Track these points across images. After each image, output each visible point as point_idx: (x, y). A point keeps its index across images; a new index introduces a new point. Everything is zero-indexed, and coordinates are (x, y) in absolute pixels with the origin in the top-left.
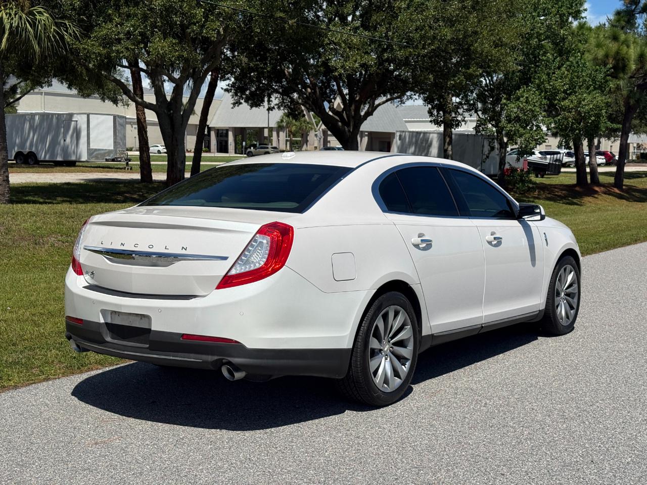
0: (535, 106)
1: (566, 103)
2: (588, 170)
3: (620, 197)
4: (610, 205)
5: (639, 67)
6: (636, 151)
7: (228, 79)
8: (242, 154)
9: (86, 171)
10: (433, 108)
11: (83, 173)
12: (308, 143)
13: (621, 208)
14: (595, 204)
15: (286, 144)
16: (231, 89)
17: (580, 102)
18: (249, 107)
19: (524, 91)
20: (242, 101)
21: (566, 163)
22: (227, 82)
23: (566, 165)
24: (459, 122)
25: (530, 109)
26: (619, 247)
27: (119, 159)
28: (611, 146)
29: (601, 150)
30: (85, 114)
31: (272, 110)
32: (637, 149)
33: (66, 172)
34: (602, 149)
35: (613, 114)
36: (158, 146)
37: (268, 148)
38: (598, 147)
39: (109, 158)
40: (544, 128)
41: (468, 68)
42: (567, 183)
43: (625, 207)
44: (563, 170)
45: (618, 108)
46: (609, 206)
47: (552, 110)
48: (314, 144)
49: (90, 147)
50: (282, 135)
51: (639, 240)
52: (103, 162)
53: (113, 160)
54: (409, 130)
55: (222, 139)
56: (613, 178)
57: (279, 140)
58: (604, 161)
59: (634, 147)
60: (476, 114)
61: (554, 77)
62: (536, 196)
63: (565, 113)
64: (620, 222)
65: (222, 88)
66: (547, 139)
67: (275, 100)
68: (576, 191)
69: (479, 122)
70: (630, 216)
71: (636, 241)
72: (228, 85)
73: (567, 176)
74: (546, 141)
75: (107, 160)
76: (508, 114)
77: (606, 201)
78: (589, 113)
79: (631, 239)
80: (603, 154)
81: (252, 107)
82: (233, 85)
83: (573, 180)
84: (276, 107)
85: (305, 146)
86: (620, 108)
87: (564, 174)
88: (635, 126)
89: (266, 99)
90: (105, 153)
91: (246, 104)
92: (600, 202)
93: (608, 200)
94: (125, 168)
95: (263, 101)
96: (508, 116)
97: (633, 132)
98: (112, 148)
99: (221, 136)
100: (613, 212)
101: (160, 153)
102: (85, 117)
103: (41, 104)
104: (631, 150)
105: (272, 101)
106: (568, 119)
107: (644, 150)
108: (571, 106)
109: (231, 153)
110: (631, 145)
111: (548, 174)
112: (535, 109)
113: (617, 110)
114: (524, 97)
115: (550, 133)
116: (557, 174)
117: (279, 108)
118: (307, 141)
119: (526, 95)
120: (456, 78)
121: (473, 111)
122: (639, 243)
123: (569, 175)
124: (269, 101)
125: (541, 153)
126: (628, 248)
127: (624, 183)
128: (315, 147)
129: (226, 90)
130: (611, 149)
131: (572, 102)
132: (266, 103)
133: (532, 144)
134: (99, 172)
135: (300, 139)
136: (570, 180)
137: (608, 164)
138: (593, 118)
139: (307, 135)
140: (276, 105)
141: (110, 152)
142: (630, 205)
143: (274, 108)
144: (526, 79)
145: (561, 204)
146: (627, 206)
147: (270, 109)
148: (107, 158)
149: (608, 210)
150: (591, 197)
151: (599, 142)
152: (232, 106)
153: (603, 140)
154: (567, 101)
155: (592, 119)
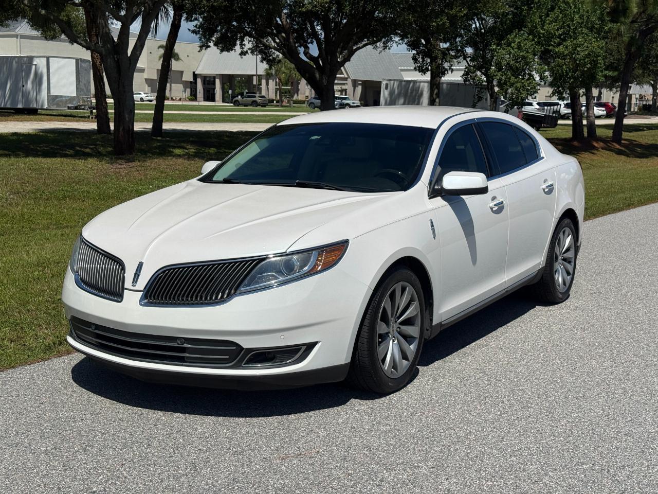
0: (528, 52)
1: (561, 49)
2: (585, 122)
3: (619, 153)
4: (607, 160)
5: (642, 10)
6: (638, 102)
7: (196, 19)
8: (228, 103)
9: (45, 120)
10: (418, 54)
11: (41, 122)
12: (299, 92)
13: (619, 164)
14: (591, 160)
15: (276, 93)
16: (199, 31)
17: (576, 47)
18: (219, 51)
19: (516, 36)
20: (211, 44)
21: (566, 114)
22: (195, 22)
23: (564, 117)
24: (446, 70)
25: (522, 55)
26: (609, 213)
27: (83, 107)
28: (613, 97)
29: (602, 101)
30: (44, 57)
31: (245, 55)
32: (639, 101)
33: (21, 121)
34: (604, 100)
35: (614, 63)
36: (140, 94)
37: (255, 97)
38: (599, 97)
39: (72, 105)
40: (537, 78)
41: (452, 9)
42: (564, 137)
43: (622, 163)
44: (560, 122)
45: (620, 56)
46: (605, 162)
47: (546, 57)
48: (305, 94)
49: (50, 93)
50: (272, 83)
51: (633, 204)
52: (65, 110)
53: (76, 108)
54: (405, 79)
55: (209, 86)
56: (612, 131)
57: (268, 88)
58: (605, 113)
59: (637, 99)
60: (465, 61)
61: (548, 20)
63: (559, 60)
64: (614, 181)
65: (189, 30)
66: (539, 89)
67: (248, 44)
68: (573, 144)
69: (467, 70)
70: (626, 174)
71: (629, 206)
72: (196, 26)
73: (564, 129)
74: (538, 91)
75: (69, 108)
76: (498, 61)
77: (603, 156)
78: (584, 59)
79: (624, 203)
80: (604, 105)
81: (222, 51)
82: (201, 26)
83: (568, 134)
84: (249, 52)
85: (296, 95)
86: (621, 57)
87: (561, 127)
88: (638, 77)
89: (238, 42)
90: (67, 101)
91: (216, 48)
93: (604, 155)
94: (89, 117)
95: (235, 45)
96: (498, 64)
97: (636, 83)
98: (75, 95)
99: (208, 84)
100: (609, 169)
101: (143, 101)
102: (44, 60)
103: (17, 47)
104: (634, 101)
105: (244, 45)
106: (562, 67)
107: (646, 101)
108: (566, 52)
109: (219, 102)
110: (633, 96)
111: (544, 127)
112: (528, 56)
113: (619, 59)
114: (516, 43)
115: (543, 83)
116: (554, 127)
117: (252, 52)
118: (298, 90)
119: (517, 40)
120: (439, 20)
121: (461, 58)
122: (632, 208)
123: (566, 127)
124: (241, 45)
125: (538, 104)
126: (619, 214)
127: (623, 137)
128: (306, 96)
129: (193, 32)
130: (613, 100)
131: (567, 47)
132: (238, 48)
133: (523, 94)
134: (58, 121)
135: (290, 88)
136: (567, 134)
137: (608, 116)
138: (589, 66)
139: (299, 84)
140: (249, 49)
141: (71, 99)
142: (628, 161)
143: (247, 52)
144: (518, 23)
146: (625, 162)
147: (243, 54)
148: (70, 105)
149: (604, 167)
151: (600, 93)
152: (199, 49)
153: (604, 91)
154: (561, 47)
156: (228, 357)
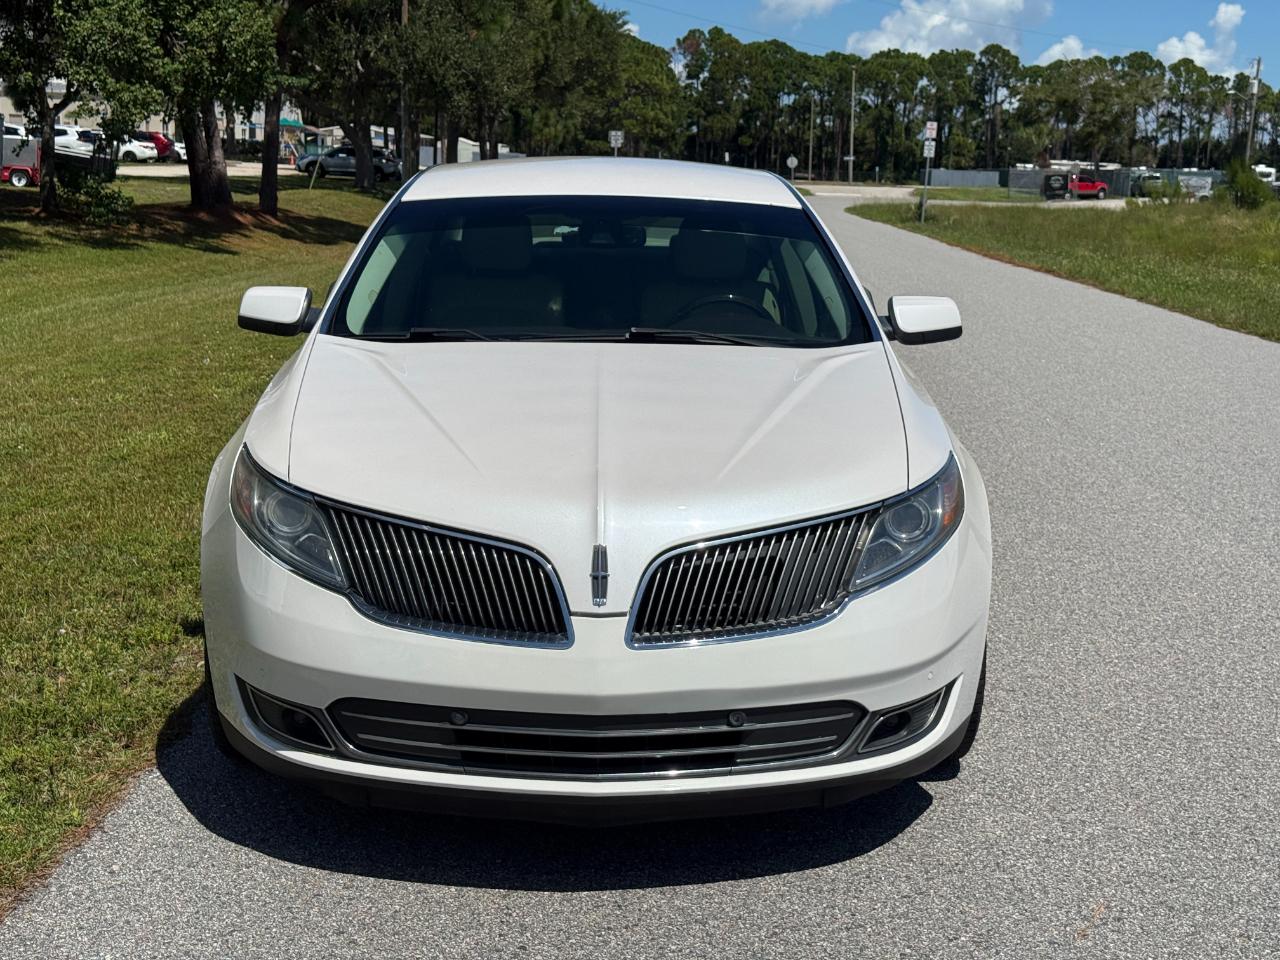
29: (146, 130)
58: (154, 153)
62: (134, 232)
68: (200, 220)
78: (244, 51)
80: (152, 137)
92: (255, 245)
106: (201, 62)
108: (206, 34)
137: (161, 160)
138: (254, 63)
145: (195, 252)
150: (237, 236)
154: (195, 22)
155: (252, 64)
156: (835, 737)
